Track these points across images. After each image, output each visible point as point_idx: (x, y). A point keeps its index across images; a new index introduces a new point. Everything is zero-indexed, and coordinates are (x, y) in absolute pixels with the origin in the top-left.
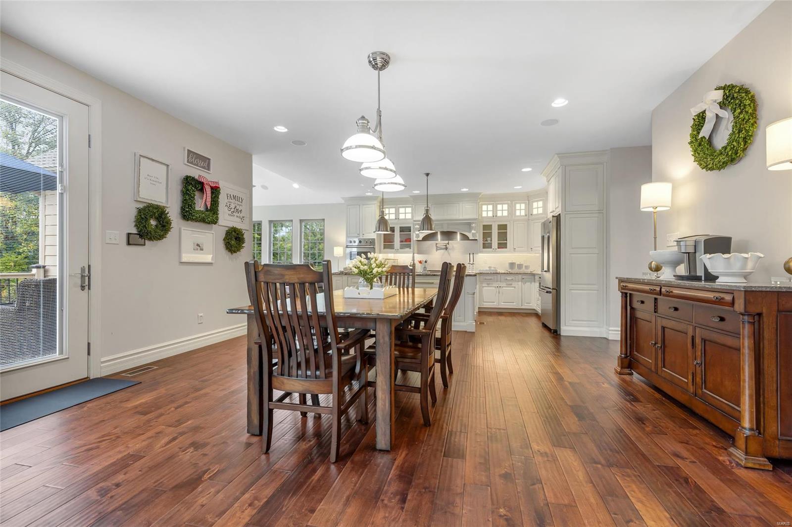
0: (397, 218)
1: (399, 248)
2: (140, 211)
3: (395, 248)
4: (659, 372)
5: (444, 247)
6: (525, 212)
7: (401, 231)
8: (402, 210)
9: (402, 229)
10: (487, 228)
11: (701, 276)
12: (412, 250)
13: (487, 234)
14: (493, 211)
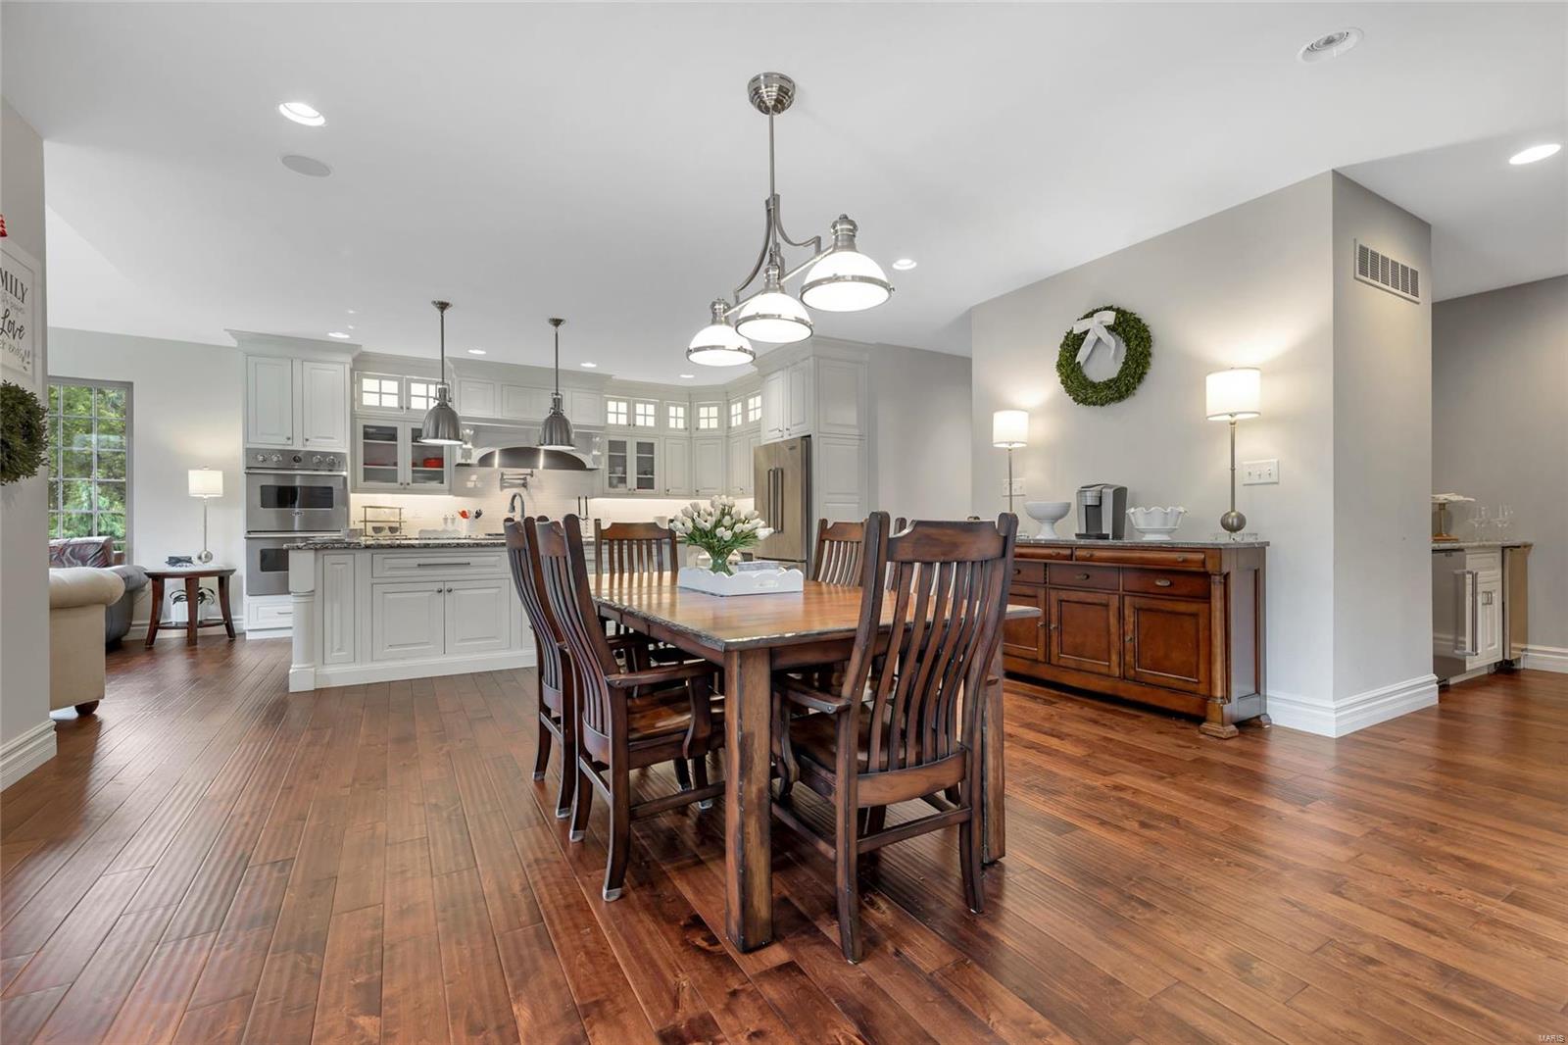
1: (410, 482)
3: (399, 481)
4: (1054, 661)
5: (522, 481)
6: (685, 423)
7: (413, 440)
10: (617, 446)
11: (1108, 535)
12: (445, 486)
13: (617, 460)
14: (628, 414)
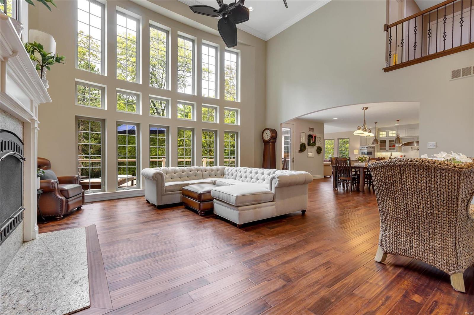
0: (387, 136)
1: (388, 150)
2: (301, 145)
3: (386, 150)
5: (417, 149)
7: (389, 142)
8: (390, 132)
9: (390, 141)
12: (396, 151)
